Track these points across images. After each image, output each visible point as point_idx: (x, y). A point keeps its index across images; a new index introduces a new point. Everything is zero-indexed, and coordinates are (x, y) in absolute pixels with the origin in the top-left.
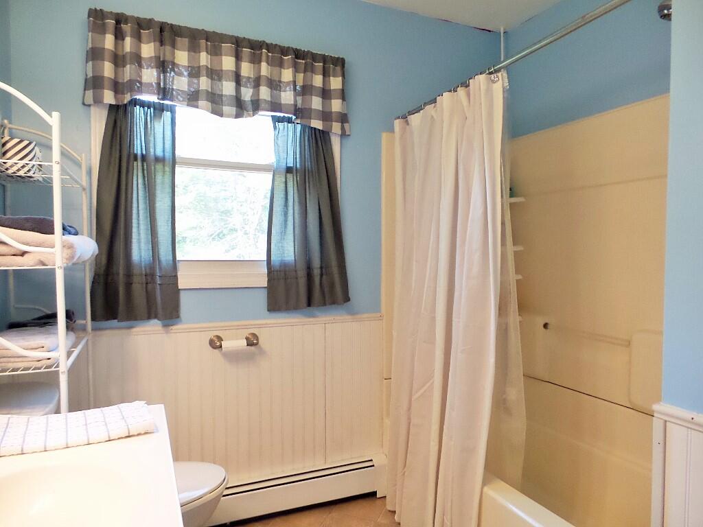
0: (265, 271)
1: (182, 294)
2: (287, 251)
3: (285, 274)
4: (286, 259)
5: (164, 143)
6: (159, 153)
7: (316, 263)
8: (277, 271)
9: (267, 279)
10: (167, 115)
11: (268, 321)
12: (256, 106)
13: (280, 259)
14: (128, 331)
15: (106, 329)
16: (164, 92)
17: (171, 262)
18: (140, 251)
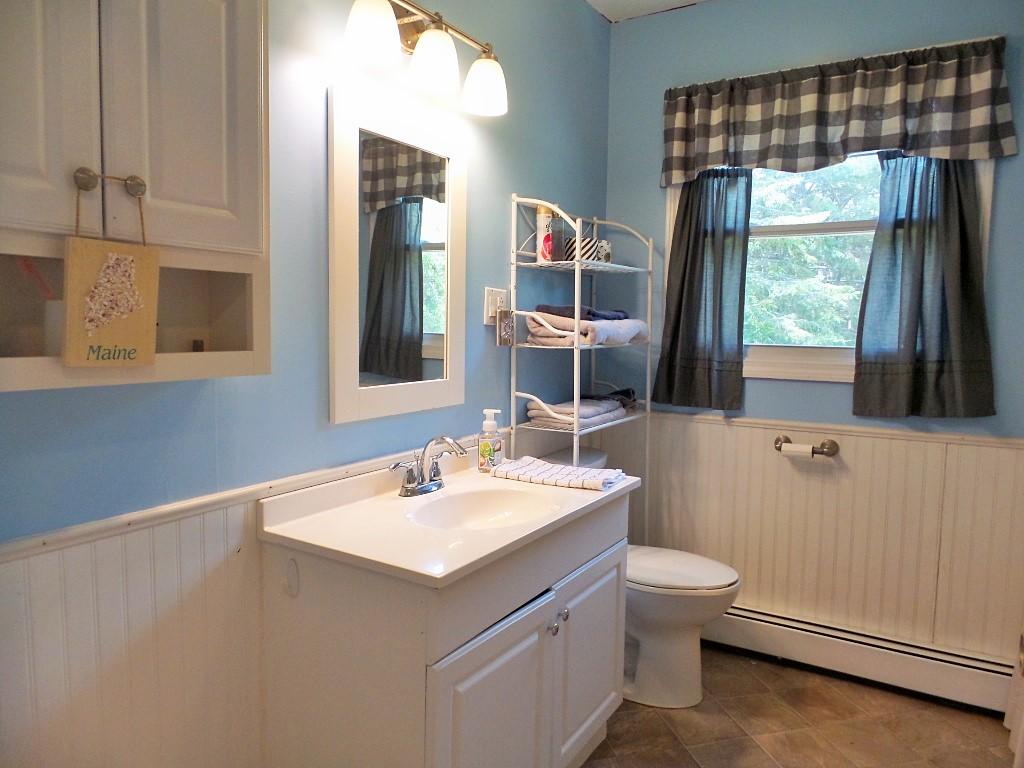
0: (853, 362)
1: (748, 384)
2: (889, 336)
3: (883, 368)
4: (887, 347)
5: (736, 213)
6: (730, 224)
7: (933, 354)
8: (871, 363)
9: (854, 373)
10: (742, 181)
11: (854, 428)
12: (846, 147)
13: (876, 347)
14: (689, 417)
15: (671, 412)
16: (734, 157)
17: (736, 347)
18: (705, 333)
